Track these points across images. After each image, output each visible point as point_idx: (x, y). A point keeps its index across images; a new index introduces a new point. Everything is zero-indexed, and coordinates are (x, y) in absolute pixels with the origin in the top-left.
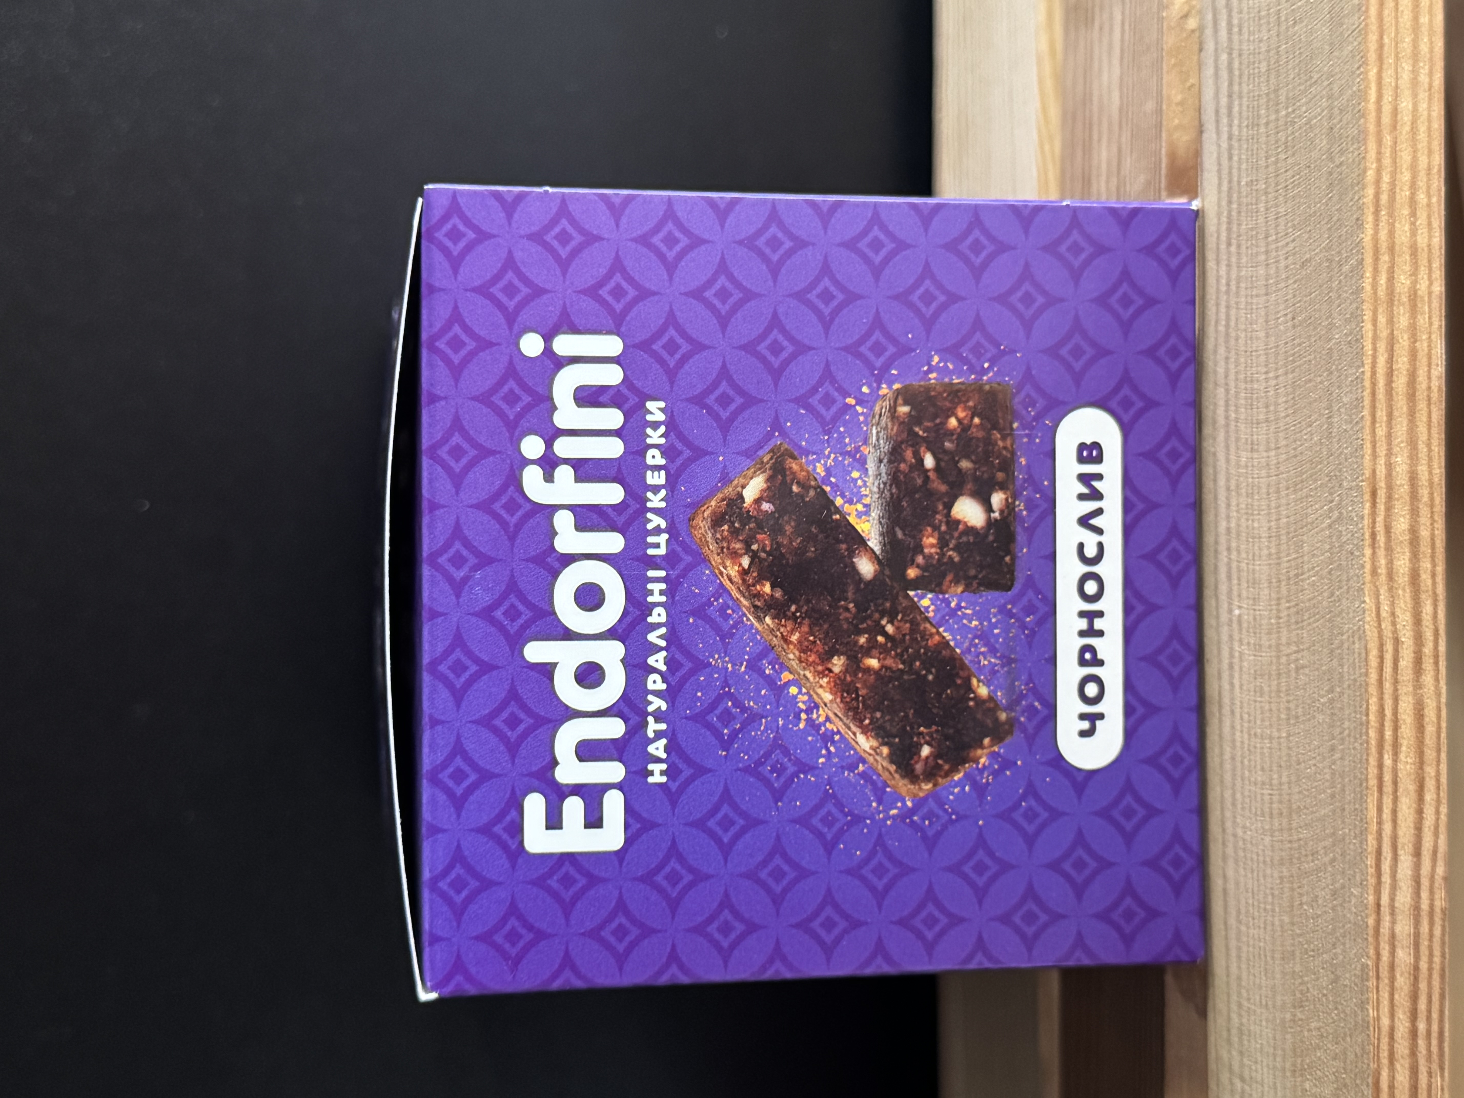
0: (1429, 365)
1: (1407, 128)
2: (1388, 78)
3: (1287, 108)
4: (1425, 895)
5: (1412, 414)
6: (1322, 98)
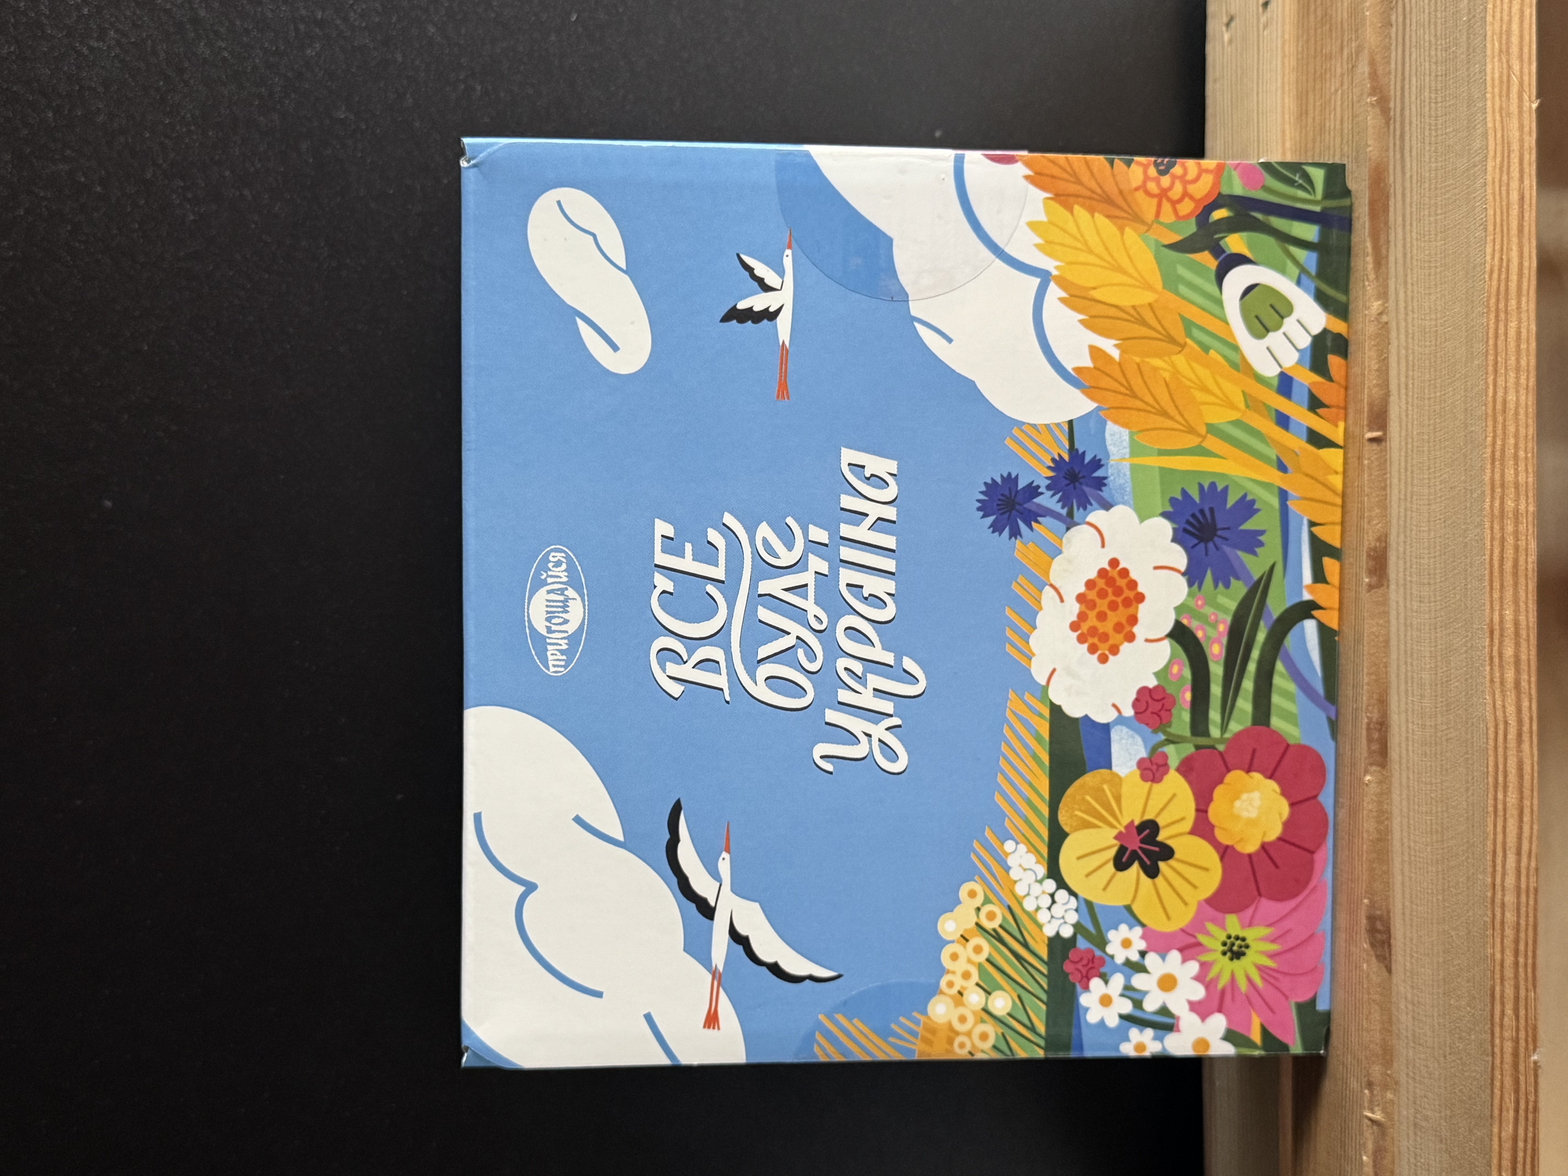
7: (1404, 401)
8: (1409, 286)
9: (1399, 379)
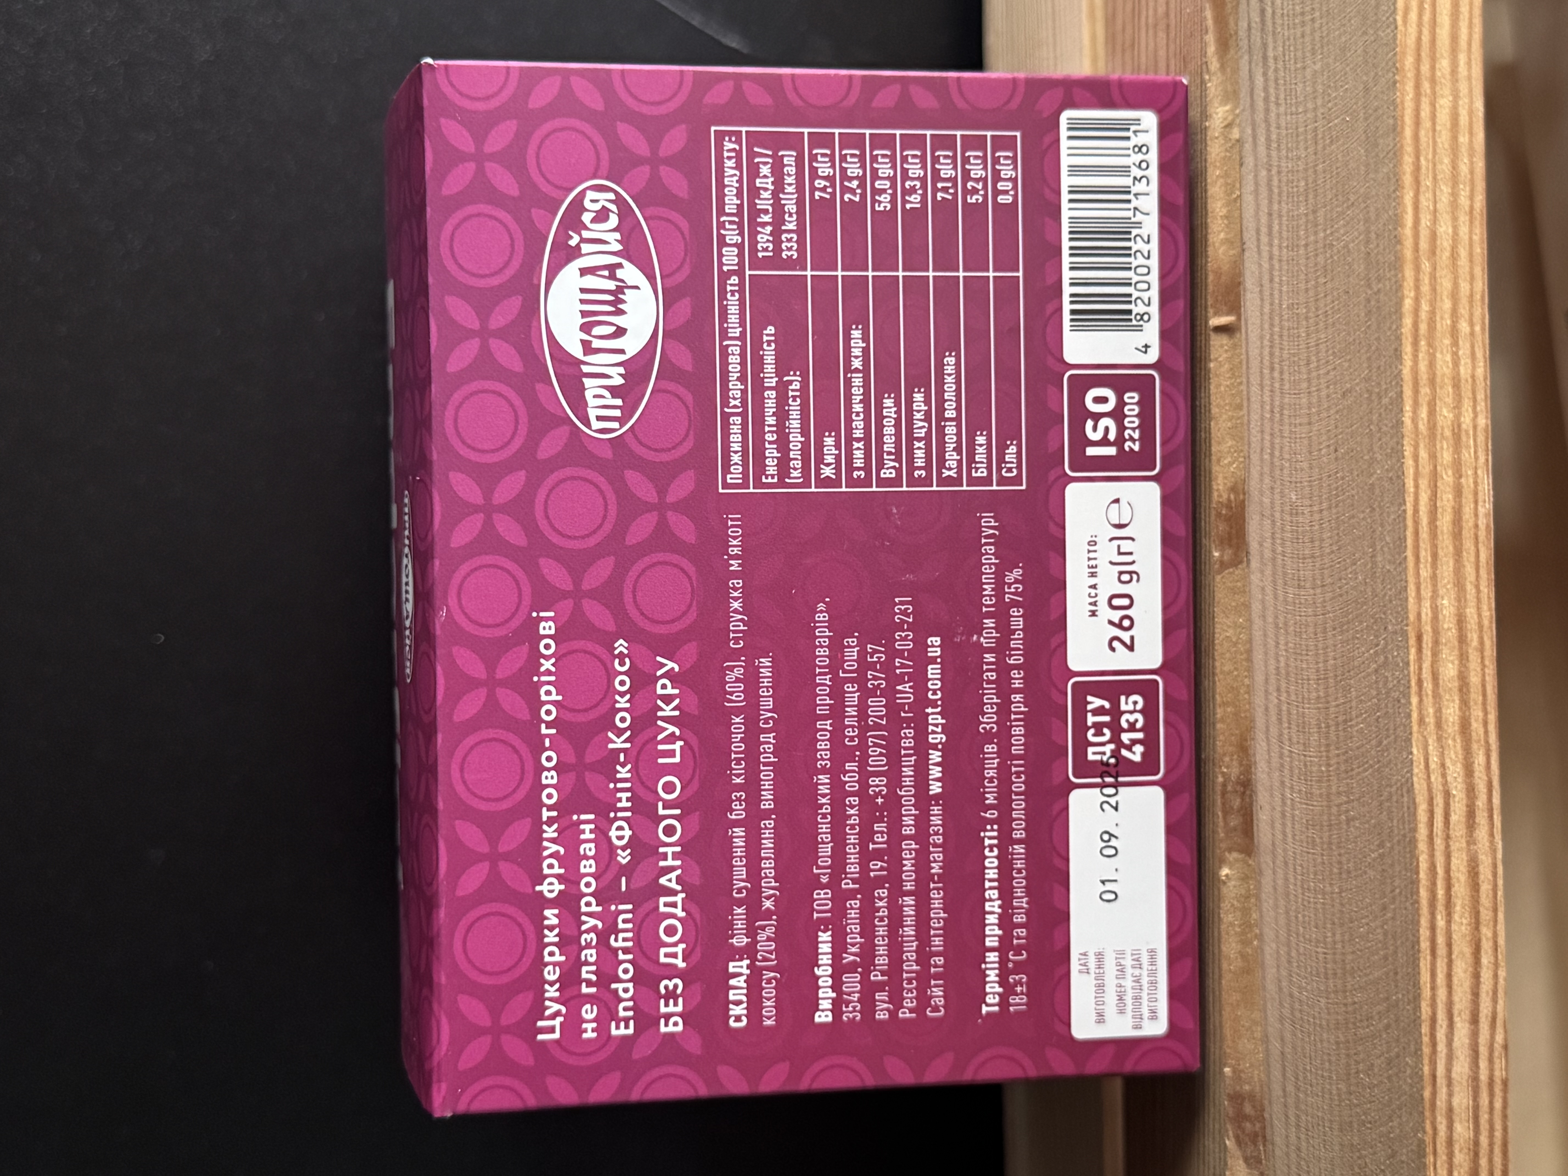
0: (1476, 502)
1: (1447, 254)
2: (1425, 202)
3: (1325, 230)
4: (1483, 1064)
5: (1458, 553)
6: (1359, 221)
7: (1265, 254)
8: (1271, 62)
9: (1259, 220)
